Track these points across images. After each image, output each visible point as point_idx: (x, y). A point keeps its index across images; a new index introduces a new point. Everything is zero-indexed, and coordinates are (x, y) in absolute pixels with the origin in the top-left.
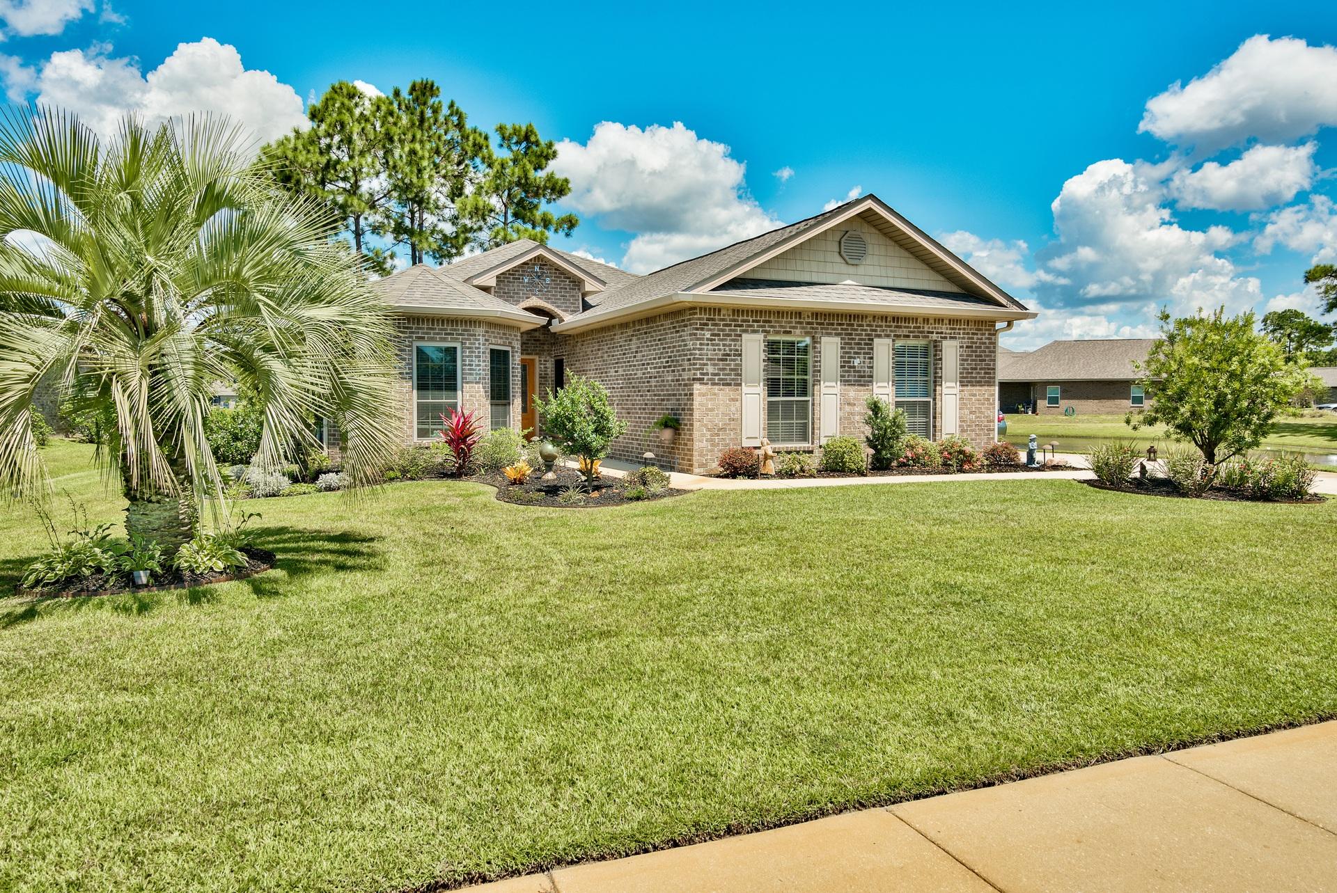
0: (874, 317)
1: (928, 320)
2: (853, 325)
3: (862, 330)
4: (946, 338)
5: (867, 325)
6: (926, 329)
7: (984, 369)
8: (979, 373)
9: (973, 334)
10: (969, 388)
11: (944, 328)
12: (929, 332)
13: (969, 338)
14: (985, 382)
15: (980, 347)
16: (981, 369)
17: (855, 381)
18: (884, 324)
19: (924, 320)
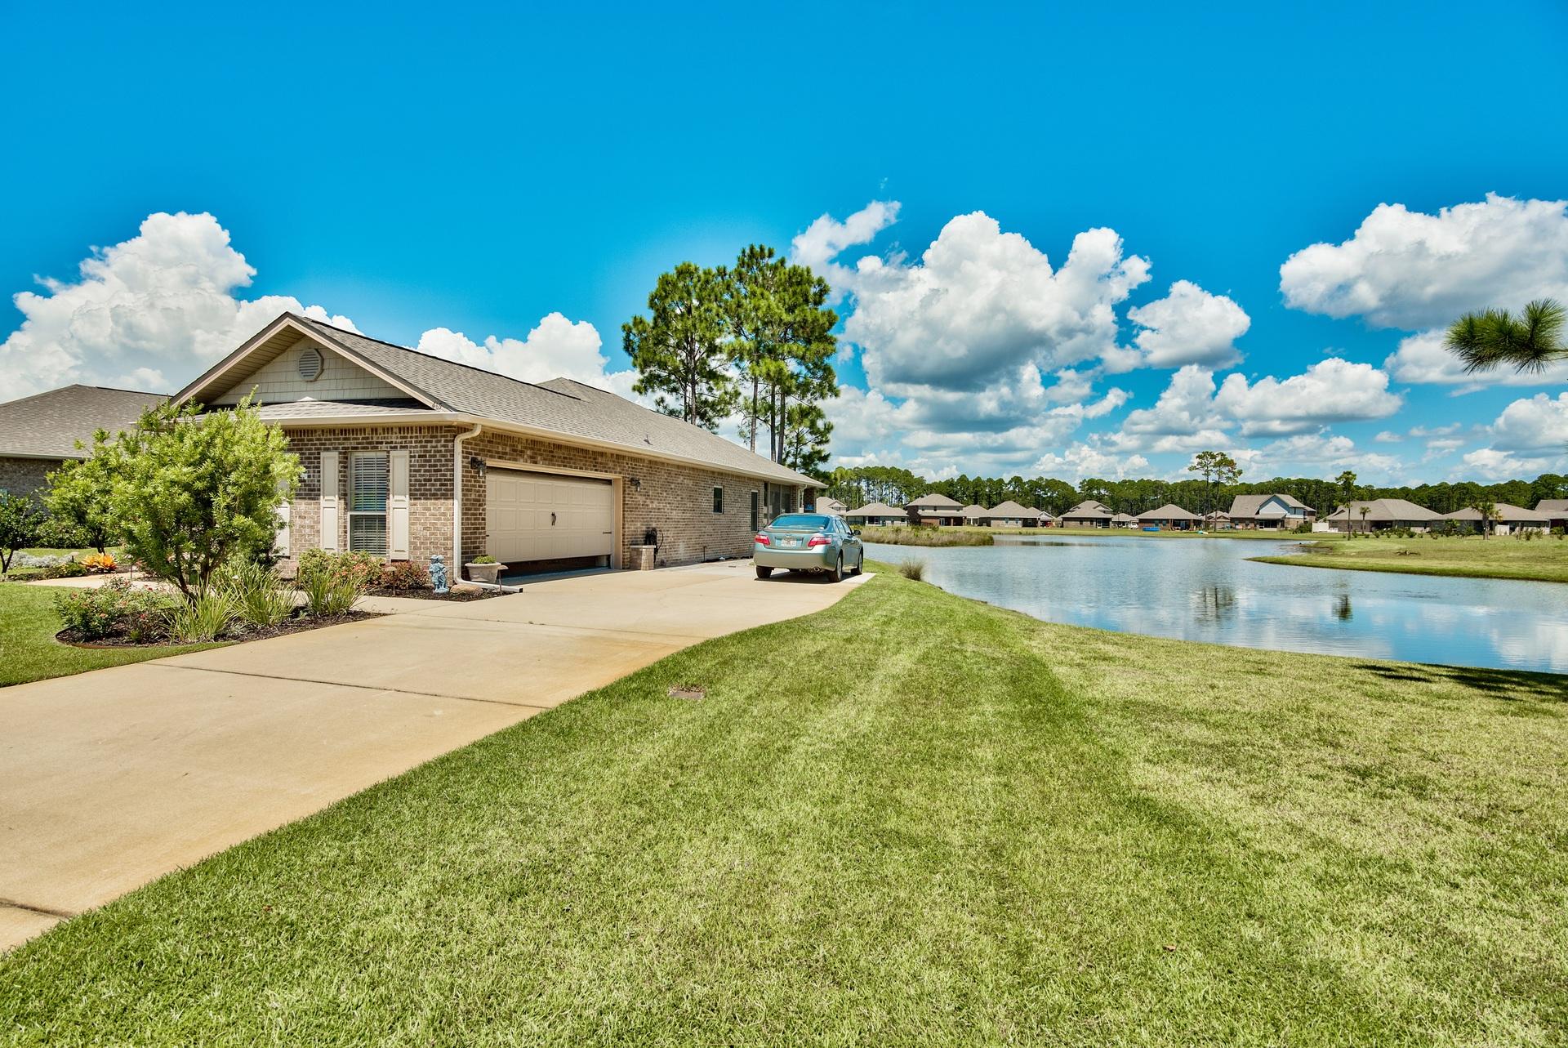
0: (323, 431)
1: (376, 430)
2: (303, 440)
3: (312, 445)
4: (396, 448)
5: (318, 440)
6: (375, 440)
7: (440, 480)
8: (433, 485)
9: (426, 442)
10: (422, 501)
11: (394, 438)
12: (377, 443)
13: (421, 447)
14: (442, 495)
15: (435, 456)
16: (435, 480)
17: (306, 494)
18: (332, 437)
19: (372, 430)
